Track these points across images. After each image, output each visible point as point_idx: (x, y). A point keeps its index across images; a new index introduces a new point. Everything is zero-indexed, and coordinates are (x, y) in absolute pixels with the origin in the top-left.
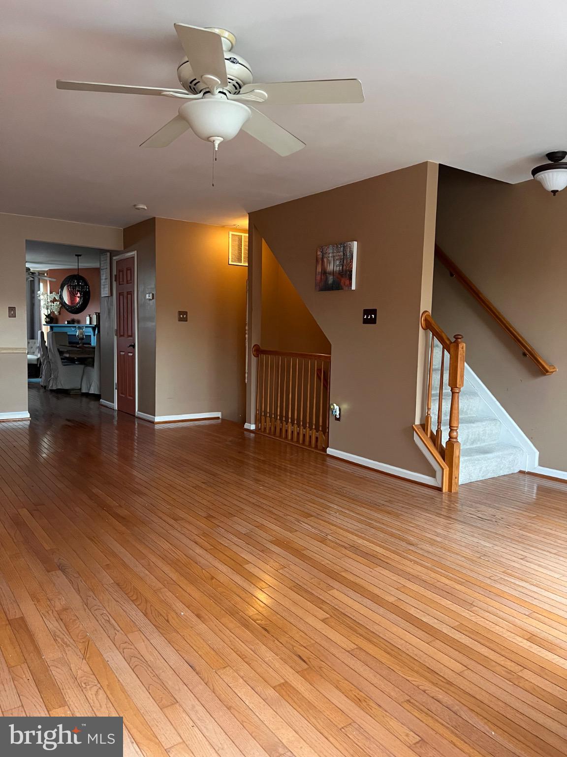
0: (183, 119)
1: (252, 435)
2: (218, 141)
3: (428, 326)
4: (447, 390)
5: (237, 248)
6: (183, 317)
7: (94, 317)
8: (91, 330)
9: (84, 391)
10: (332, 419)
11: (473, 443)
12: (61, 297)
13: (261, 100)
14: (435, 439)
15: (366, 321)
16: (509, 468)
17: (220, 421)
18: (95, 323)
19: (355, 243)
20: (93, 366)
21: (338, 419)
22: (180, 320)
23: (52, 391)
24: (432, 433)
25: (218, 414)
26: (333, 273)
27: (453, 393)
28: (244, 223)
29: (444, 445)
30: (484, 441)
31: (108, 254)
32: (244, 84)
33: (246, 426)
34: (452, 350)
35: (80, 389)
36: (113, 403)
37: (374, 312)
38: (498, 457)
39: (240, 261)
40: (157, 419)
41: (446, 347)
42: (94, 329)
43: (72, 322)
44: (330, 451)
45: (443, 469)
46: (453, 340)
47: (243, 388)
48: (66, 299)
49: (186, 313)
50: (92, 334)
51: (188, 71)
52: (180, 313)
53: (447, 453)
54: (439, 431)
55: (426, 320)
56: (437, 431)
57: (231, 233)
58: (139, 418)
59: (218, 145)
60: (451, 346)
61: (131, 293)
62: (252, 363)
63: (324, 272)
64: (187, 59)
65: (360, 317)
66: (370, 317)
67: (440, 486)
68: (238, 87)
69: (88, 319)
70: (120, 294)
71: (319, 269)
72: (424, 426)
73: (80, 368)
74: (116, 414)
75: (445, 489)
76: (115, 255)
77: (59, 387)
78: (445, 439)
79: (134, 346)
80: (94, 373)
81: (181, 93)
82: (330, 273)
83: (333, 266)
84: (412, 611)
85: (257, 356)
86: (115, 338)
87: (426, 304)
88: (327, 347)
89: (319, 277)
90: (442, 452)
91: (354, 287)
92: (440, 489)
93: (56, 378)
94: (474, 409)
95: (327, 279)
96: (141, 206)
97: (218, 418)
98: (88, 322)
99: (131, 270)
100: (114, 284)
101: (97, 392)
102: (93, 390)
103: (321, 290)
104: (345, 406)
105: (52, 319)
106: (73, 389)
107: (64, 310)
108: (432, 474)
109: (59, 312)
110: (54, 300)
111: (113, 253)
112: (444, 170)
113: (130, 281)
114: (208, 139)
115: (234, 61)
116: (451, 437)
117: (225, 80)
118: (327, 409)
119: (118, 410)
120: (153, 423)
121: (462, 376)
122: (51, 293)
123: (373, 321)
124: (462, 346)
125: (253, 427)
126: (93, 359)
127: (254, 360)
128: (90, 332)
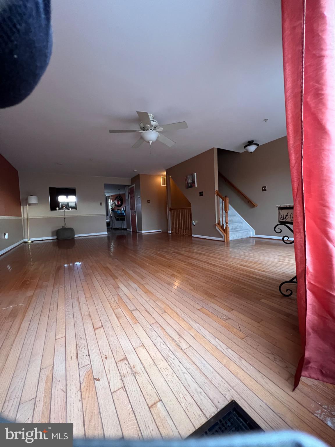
0: (142, 138)
1: (171, 234)
2: (151, 142)
3: (218, 194)
4: (224, 211)
5: (163, 181)
6: (149, 202)
7: (125, 208)
8: (124, 212)
9: (122, 228)
10: (193, 226)
11: (234, 229)
12: (115, 203)
13: (161, 130)
14: (222, 227)
15: (200, 196)
16: (246, 236)
17: (161, 232)
18: (125, 210)
19: (196, 174)
20: (124, 220)
21: (194, 226)
22: (148, 203)
23: (114, 229)
24: (221, 225)
25: (161, 230)
26: (190, 183)
27: (226, 213)
28: (165, 173)
29: (224, 228)
30: (238, 229)
31: (127, 187)
32: (157, 126)
33: (169, 232)
34: (225, 200)
35: (121, 228)
36: (130, 229)
37: (202, 192)
38: (242, 232)
39: (164, 185)
40: (143, 232)
41: (223, 200)
42: (124, 211)
43: (118, 210)
44: (193, 235)
45: (224, 235)
46: (225, 197)
47: (167, 221)
48: (116, 203)
49: (149, 201)
50: (124, 213)
51: (142, 125)
52: (148, 201)
53: (226, 231)
54: (223, 224)
55: (217, 192)
56: (222, 225)
57: (161, 177)
58: (138, 233)
59: (151, 143)
60: (224, 199)
61: (134, 197)
62: (169, 213)
63: (188, 183)
64: (141, 122)
65: (199, 194)
66: (201, 194)
67: (224, 240)
68: (155, 128)
69: (123, 208)
70: (131, 198)
71: (186, 183)
72: (219, 224)
73: (121, 221)
74: (131, 232)
75: (226, 241)
76: (129, 187)
77: (115, 227)
78: (225, 226)
79: (135, 212)
80: (125, 222)
81: (141, 131)
82: (189, 183)
83: (190, 181)
84: (211, 262)
85: (170, 211)
86: (130, 211)
87: (217, 188)
88: (190, 205)
89: (186, 185)
90: (224, 230)
91: (196, 186)
92: (224, 241)
93: (114, 225)
94: (235, 220)
95: (188, 185)
96: (135, 170)
97: (161, 231)
98: (123, 209)
99: (134, 190)
100: (129, 195)
101: (126, 228)
102: (125, 227)
103: (187, 188)
104: (196, 222)
105: (112, 209)
106: (119, 228)
107: (116, 207)
108: (222, 237)
109: (115, 207)
110: (113, 204)
111: (128, 186)
112: (219, 149)
113: (133, 193)
114: (148, 142)
115: (153, 121)
116: (226, 226)
117: (151, 126)
118: (191, 223)
119: (132, 231)
120: (142, 233)
121: (228, 208)
122: (112, 202)
123: (202, 195)
124: (228, 199)
125: (171, 232)
126: (124, 218)
127: (169, 212)
128: (123, 212)
